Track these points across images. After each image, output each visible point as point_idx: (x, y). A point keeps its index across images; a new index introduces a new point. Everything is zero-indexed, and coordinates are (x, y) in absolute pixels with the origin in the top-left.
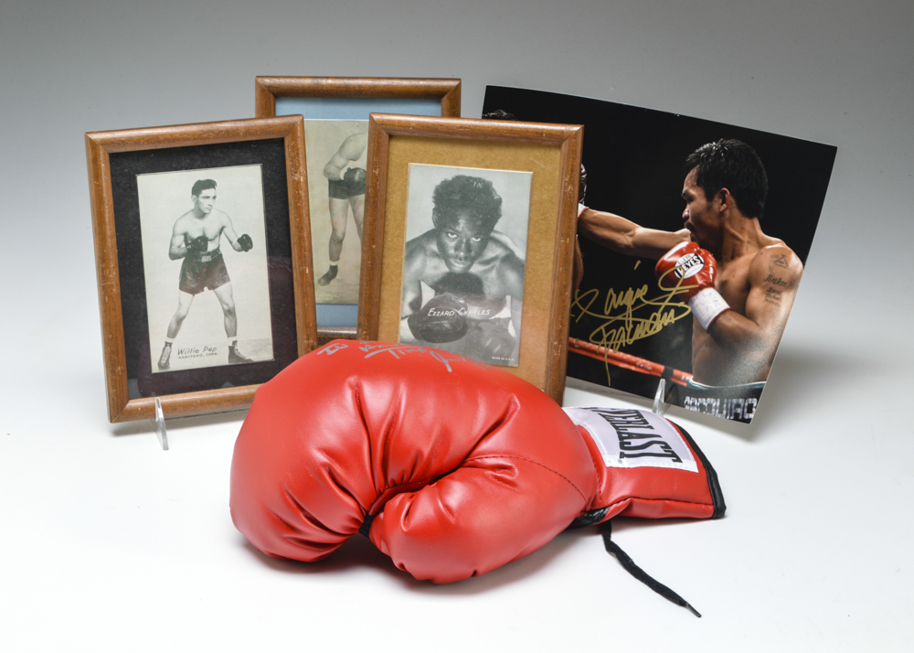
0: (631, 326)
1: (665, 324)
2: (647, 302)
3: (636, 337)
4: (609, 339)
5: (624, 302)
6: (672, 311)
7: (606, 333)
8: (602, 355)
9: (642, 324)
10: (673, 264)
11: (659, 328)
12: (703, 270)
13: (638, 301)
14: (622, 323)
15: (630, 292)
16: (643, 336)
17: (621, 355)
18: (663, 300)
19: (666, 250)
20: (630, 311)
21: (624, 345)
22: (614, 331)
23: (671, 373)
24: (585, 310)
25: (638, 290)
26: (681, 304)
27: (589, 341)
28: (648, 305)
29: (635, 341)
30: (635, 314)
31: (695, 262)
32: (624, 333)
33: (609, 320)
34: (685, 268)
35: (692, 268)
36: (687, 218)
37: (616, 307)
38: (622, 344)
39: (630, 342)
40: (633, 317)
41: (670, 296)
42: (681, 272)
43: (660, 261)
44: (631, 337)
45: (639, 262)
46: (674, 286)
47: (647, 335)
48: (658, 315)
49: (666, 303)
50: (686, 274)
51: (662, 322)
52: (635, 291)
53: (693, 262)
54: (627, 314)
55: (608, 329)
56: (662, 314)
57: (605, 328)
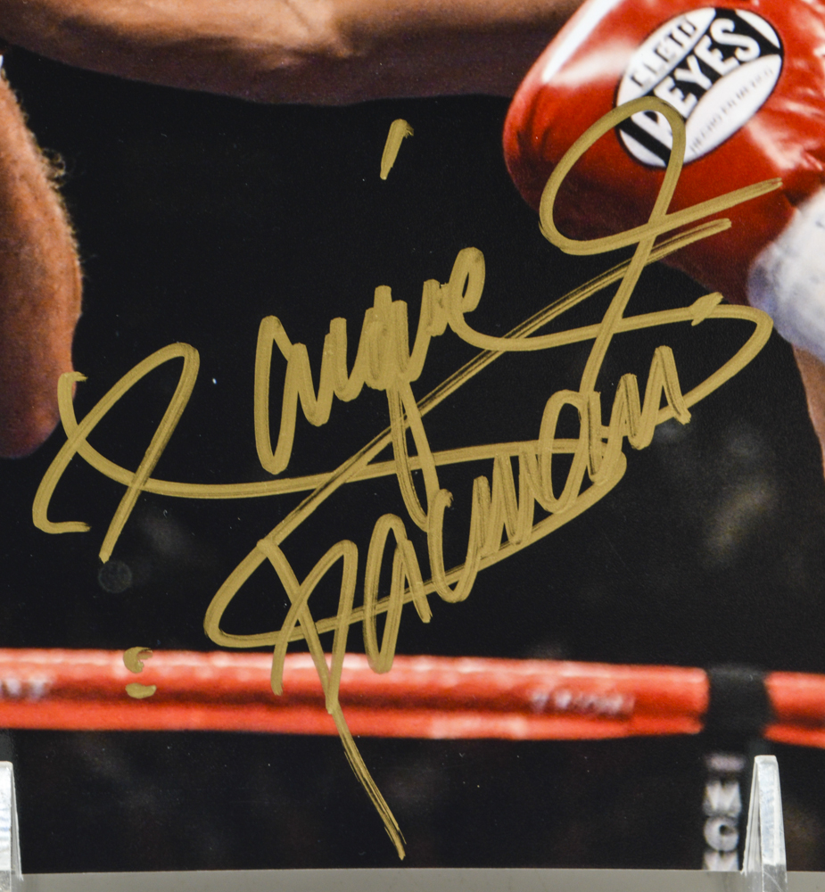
0: (440, 500)
1: (642, 441)
2: (497, 346)
3: (484, 552)
4: (323, 603)
5: (364, 374)
6: (664, 359)
7: (301, 576)
8: (311, 699)
9: (502, 472)
10: (603, 96)
11: (610, 472)
12: (783, 88)
13: (447, 353)
14: (382, 495)
15: (386, 310)
16: (526, 535)
17: (423, 671)
18: (593, 311)
20: (408, 416)
21: (426, 615)
22: (346, 550)
23: (760, 697)
24: (137, 482)
25: (431, 287)
26: (708, 307)
27: (205, 646)
28: (508, 356)
29: (483, 577)
30: (443, 430)
31: (728, 51)
32: (406, 548)
33: (290, 502)
34: (675, 99)
35: (717, 95)
37: (319, 414)
38: (409, 610)
39: (459, 586)
40: (435, 446)
41: (630, 275)
42: (661, 130)
43: (521, 99)
44: (455, 556)
45: (399, 130)
46: (638, 214)
47: (548, 527)
48: (585, 398)
49: (616, 321)
50: (692, 131)
51: (615, 432)
52: (411, 297)
53: (714, 59)
54: (395, 436)
55: (302, 551)
56: (607, 388)
57: (284, 547)
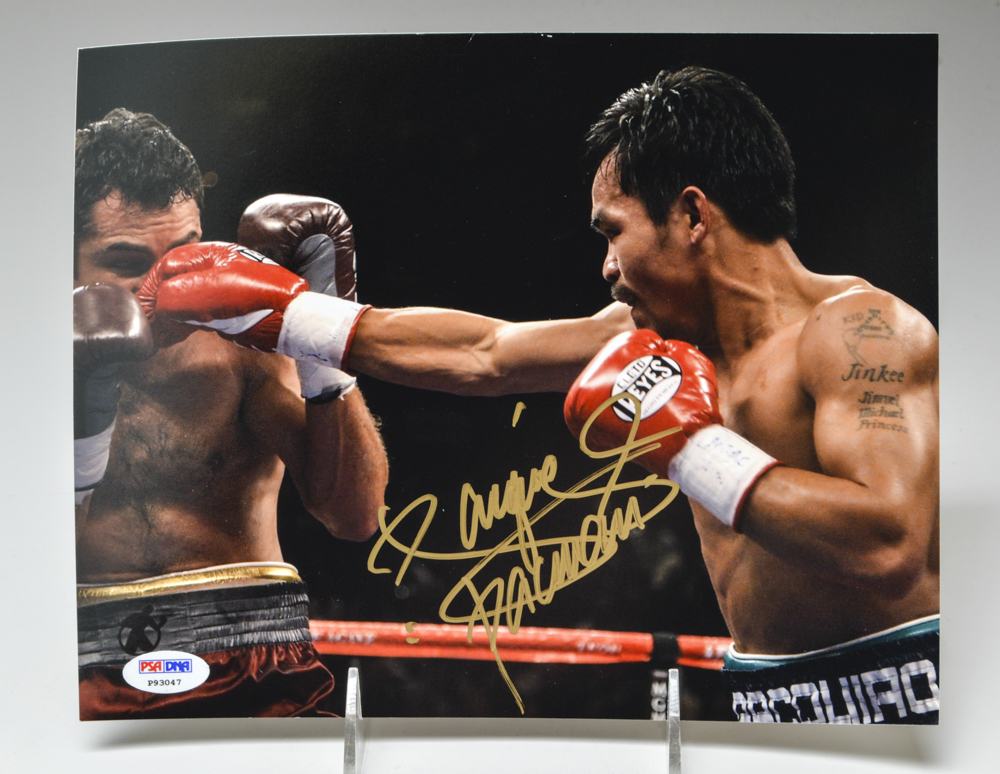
0: (539, 561)
1: (624, 537)
2: (562, 496)
3: (558, 583)
4: (490, 604)
5: (507, 508)
6: (633, 502)
7: (480, 592)
8: (484, 645)
9: (565, 549)
10: (606, 392)
11: (611, 549)
12: (681, 389)
13: (541, 499)
14: (514, 559)
15: (515, 481)
16: (575, 576)
17: (532, 633)
18: (602, 482)
19: (579, 364)
20: (525, 525)
21: (533, 610)
22: (499, 582)
23: (675, 646)
24: (411, 552)
25: (534, 471)
26: (652, 480)
27: (440, 622)
28: (567, 500)
29: (557, 594)
30: (540, 531)
31: (658, 374)
32: (524, 581)
33: (476, 561)
34: (636, 393)
35: (654, 392)
36: (615, 276)
37: (487, 524)
38: (526, 608)
39: (547, 597)
40: (537, 538)
41: (618, 467)
42: (631, 406)
43: (571, 393)
44: (545, 585)
45: (520, 407)
46: (622, 442)
47: (584, 573)
48: (600, 518)
49: (613, 486)
50: (644, 407)
51: (613, 533)
52: (526, 475)
53: (653, 377)
54: (519, 534)
55: (480, 582)
56: (609, 514)
57: (473, 580)
